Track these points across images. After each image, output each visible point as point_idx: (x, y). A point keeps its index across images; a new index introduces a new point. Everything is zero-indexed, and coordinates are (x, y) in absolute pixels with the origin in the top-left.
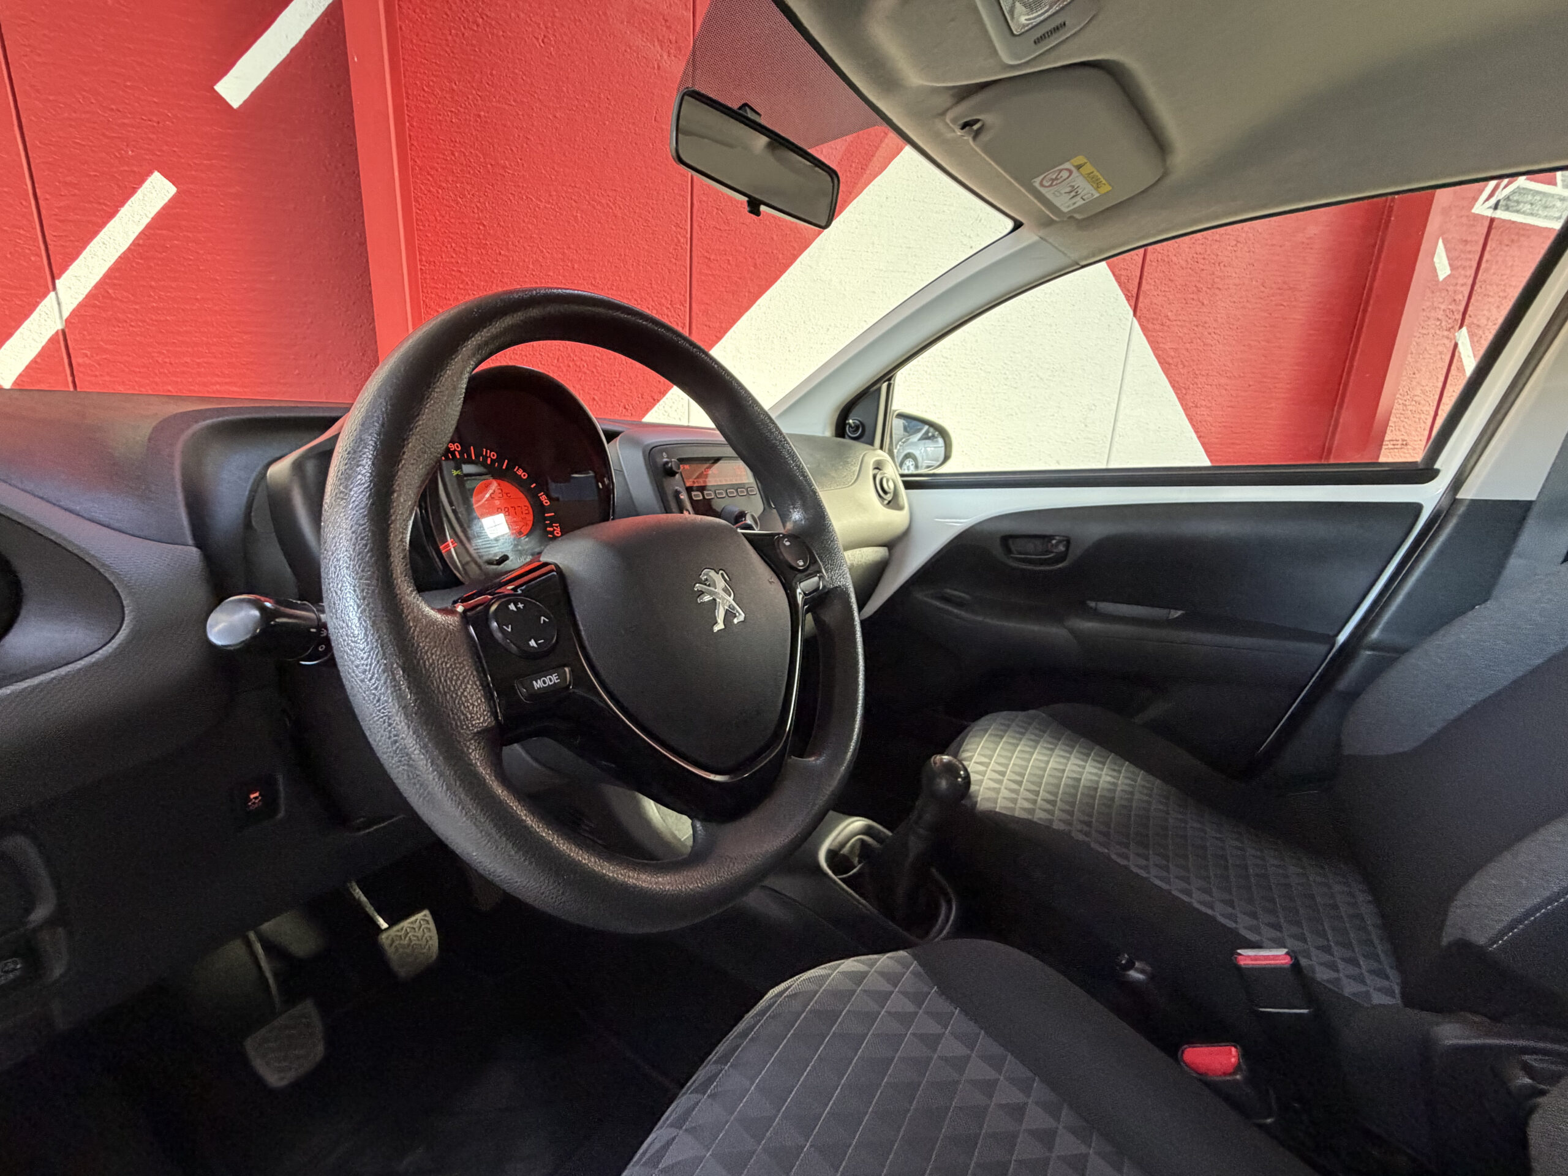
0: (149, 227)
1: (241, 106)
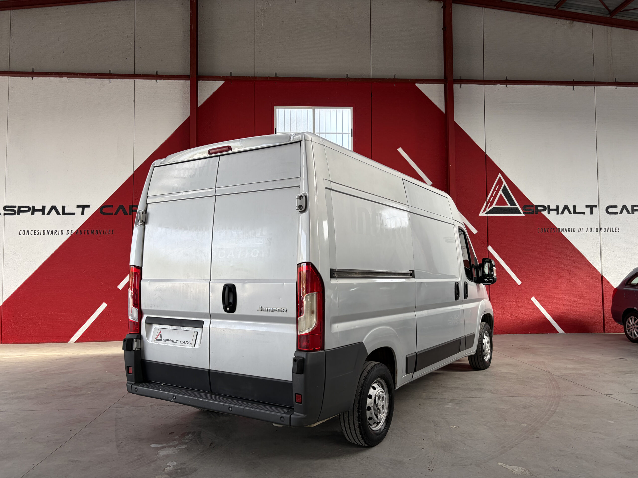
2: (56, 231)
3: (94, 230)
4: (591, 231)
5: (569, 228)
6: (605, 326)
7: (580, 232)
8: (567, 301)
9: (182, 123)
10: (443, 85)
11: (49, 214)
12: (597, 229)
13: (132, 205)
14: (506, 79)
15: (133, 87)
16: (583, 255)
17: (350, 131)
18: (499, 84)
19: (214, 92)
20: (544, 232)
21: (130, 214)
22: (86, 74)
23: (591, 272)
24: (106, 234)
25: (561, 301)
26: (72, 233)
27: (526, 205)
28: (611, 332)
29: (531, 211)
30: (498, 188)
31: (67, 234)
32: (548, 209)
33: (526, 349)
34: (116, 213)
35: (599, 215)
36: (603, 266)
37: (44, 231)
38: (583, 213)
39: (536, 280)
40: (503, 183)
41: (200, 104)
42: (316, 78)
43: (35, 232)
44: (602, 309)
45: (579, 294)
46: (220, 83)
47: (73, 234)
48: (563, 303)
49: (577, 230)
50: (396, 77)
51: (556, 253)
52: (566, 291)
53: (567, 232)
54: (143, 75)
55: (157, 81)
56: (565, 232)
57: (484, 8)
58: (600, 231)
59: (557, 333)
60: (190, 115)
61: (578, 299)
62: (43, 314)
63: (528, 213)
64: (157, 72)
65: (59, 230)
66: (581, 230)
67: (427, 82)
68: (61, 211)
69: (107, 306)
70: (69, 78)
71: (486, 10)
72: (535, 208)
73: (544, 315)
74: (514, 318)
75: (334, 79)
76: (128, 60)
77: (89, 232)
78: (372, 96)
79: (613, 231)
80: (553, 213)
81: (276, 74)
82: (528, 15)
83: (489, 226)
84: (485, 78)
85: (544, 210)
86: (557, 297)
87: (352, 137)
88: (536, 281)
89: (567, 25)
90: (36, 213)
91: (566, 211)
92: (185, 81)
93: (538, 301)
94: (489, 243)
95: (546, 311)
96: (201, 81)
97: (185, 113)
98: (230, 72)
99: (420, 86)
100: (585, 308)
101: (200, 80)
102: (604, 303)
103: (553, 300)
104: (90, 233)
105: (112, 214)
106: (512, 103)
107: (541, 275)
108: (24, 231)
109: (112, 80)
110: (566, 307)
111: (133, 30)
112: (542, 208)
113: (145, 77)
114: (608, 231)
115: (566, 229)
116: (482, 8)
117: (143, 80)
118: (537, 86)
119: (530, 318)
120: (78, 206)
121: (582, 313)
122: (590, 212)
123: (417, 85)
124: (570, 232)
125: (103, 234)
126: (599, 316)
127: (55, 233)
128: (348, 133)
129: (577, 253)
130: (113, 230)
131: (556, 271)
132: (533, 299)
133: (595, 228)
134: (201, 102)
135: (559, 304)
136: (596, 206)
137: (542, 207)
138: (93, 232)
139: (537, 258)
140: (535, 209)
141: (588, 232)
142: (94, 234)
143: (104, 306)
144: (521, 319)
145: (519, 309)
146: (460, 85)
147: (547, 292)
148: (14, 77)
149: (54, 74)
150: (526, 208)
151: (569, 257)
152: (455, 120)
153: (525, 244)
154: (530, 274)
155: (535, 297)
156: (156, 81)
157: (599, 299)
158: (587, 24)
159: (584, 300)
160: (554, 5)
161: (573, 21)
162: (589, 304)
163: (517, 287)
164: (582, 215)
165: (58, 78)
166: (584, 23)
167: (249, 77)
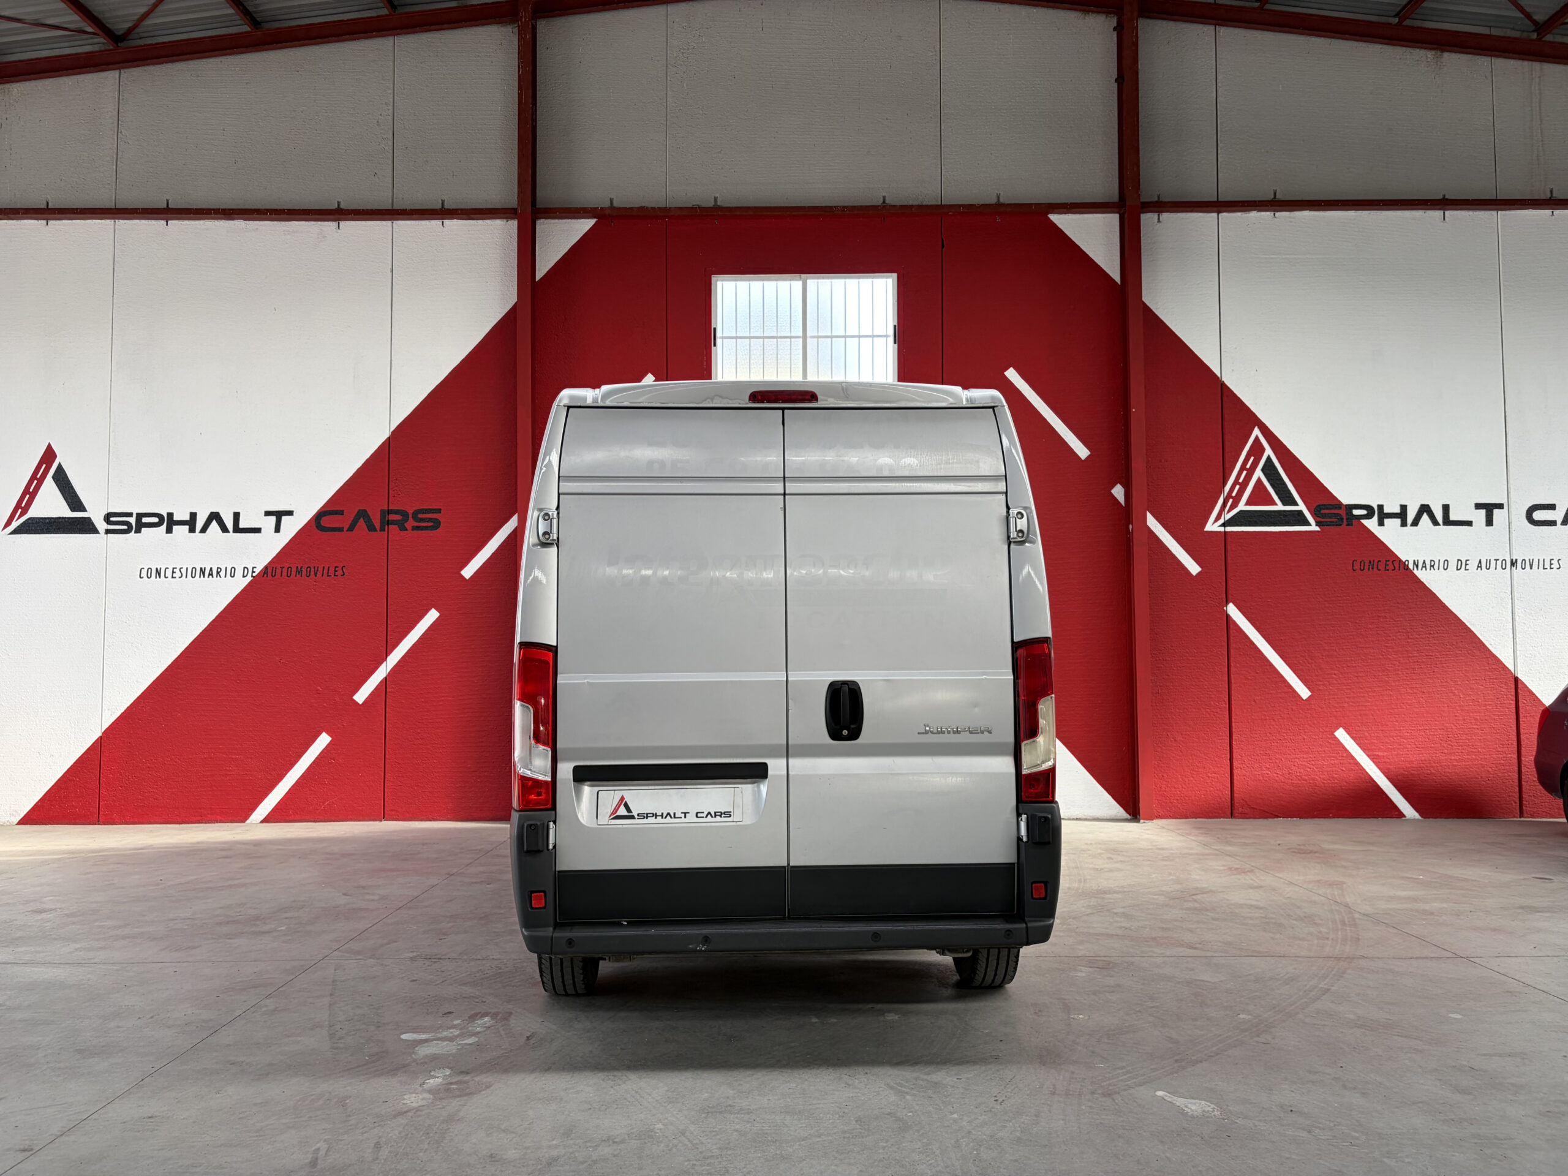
0: (427, 631)
1: (470, 578)
2: (219, 570)
3: (302, 567)
4: (1488, 567)
5: (1431, 561)
6: (1524, 802)
7: (1460, 569)
8: (1427, 740)
9: (499, 320)
10: (1117, 216)
11: (204, 530)
12: (1504, 562)
14: (1272, 197)
15: (391, 237)
16: (1469, 626)
17: (891, 332)
18: (1255, 210)
19: (572, 244)
20: (1369, 569)
22: (286, 211)
23: (1487, 668)
24: (328, 576)
25: (1413, 741)
26: (254, 574)
27: (1322, 505)
28: (1538, 817)
29: (1336, 520)
30: (1252, 463)
31: (244, 576)
32: (1379, 513)
33: (1311, 852)
34: (351, 528)
35: (1509, 528)
36: (1518, 655)
37: (194, 570)
38: (1469, 523)
39: (1348, 687)
40: (1263, 450)
41: (539, 274)
42: (809, 207)
43: (175, 573)
44: (1516, 761)
45: (1458, 722)
46: (586, 224)
47: (257, 575)
48: (1416, 743)
49: (1453, 565)
50: (1002, 200)
51: (1400, 621)
52: (1425, 715)
53: (1426, 569)
54: (411, 210)
55: (443, 222)
56: (1422, 569)
57: (1217, 26)
58: (1511, 568)
59: (1401, 818)
60: (515, 300)
61: (1456, 736)
62: (191, 757)
63: (1329, 523)
64: (443, 202)
65: (226, 568)
66: (1461, 565)
67: (1074, 210)
68: (230, 525)
69: (331, 741)
70: (247, 222)
71: (1223, 31)
72: (1346, 510)
73: (1367, 773)
74: (1292, 780)
75: (854, 208)
76: (378, 178)
77: (291, 571)
78: (943, 246)
79: (1545, 567)
80: (1393, 524)
81: (716, 199)
82: (1329, 40)
83: (1229, 555)
84: (1219, 197)
85: (1369, 516)
86: (1402, 728)
87: (896, 346)
88: (1348, 691)
89: (1428, 62)
90: (175, 528)
91: (1425, 517)
92: (505, 220)
93: (1353, 738)
94: (1230, 597)
95: (1374, 762)
96: (542, 221)
97: (507, 295)
98: (610, 199)
99: (1061, 220)
100: (1473, 756)
101: (540, 218)
102: (1521, 745)
103: (1393, 737)
104: (293, 573)
105: (341, 529)
106: (1288, 256)
107: (1361, 675)
108: (150, 570)
109: (342, 223)
110: (1425, 755)
111: (391, 108)
112: (1364, 512)
113: (415, 214)
114: (1531, 568)
115: (1424, 562)
116: (1212, 27)
117: (413, 222)
118: (1351, 214)
119: (1331, 779)
121: (1466, 770)
122: (1487, 521)
123: (1054, 217)
124: (1434, 569)
125: (322, 575)
126: (1509, 776)
127: (218, 573)
128: (887, 336)
129: (1453, 622)
130: (344, 566)
131: (1399, 666)
132: (1341, 734)
133: (1498, 560)
134: (542, 269)
135: (1407, 746)
136: (1500, 506)
137: (1364, 509)
138: (299, 572)
139: (1350, 633)
140: (1347, 514)
141: (1481, 569)
142: (301, 576)
143: (324, 740)
144: (1310, 783)
145: (1304, 758)
146: (1159, 215)
147: (1376, 718)
148: (126, 221)
149: (215, 213)
150: (1322, 511)
151: (1432, 632)
152: (1146, 299)
153: (1321, 599)
154: (1333, 672)
155: (1345, 729)
156: (441, 223)
157: (1507, 735)
158: (1478, 57)
159: (1470, 738)
160: (1394, 13)
161: (1443, 51)
162: (1484, 748)
163: (1299, 703)
164: (1466, 527)
165: (223, 220)
166: (1470, 56)
167: (653, 208)
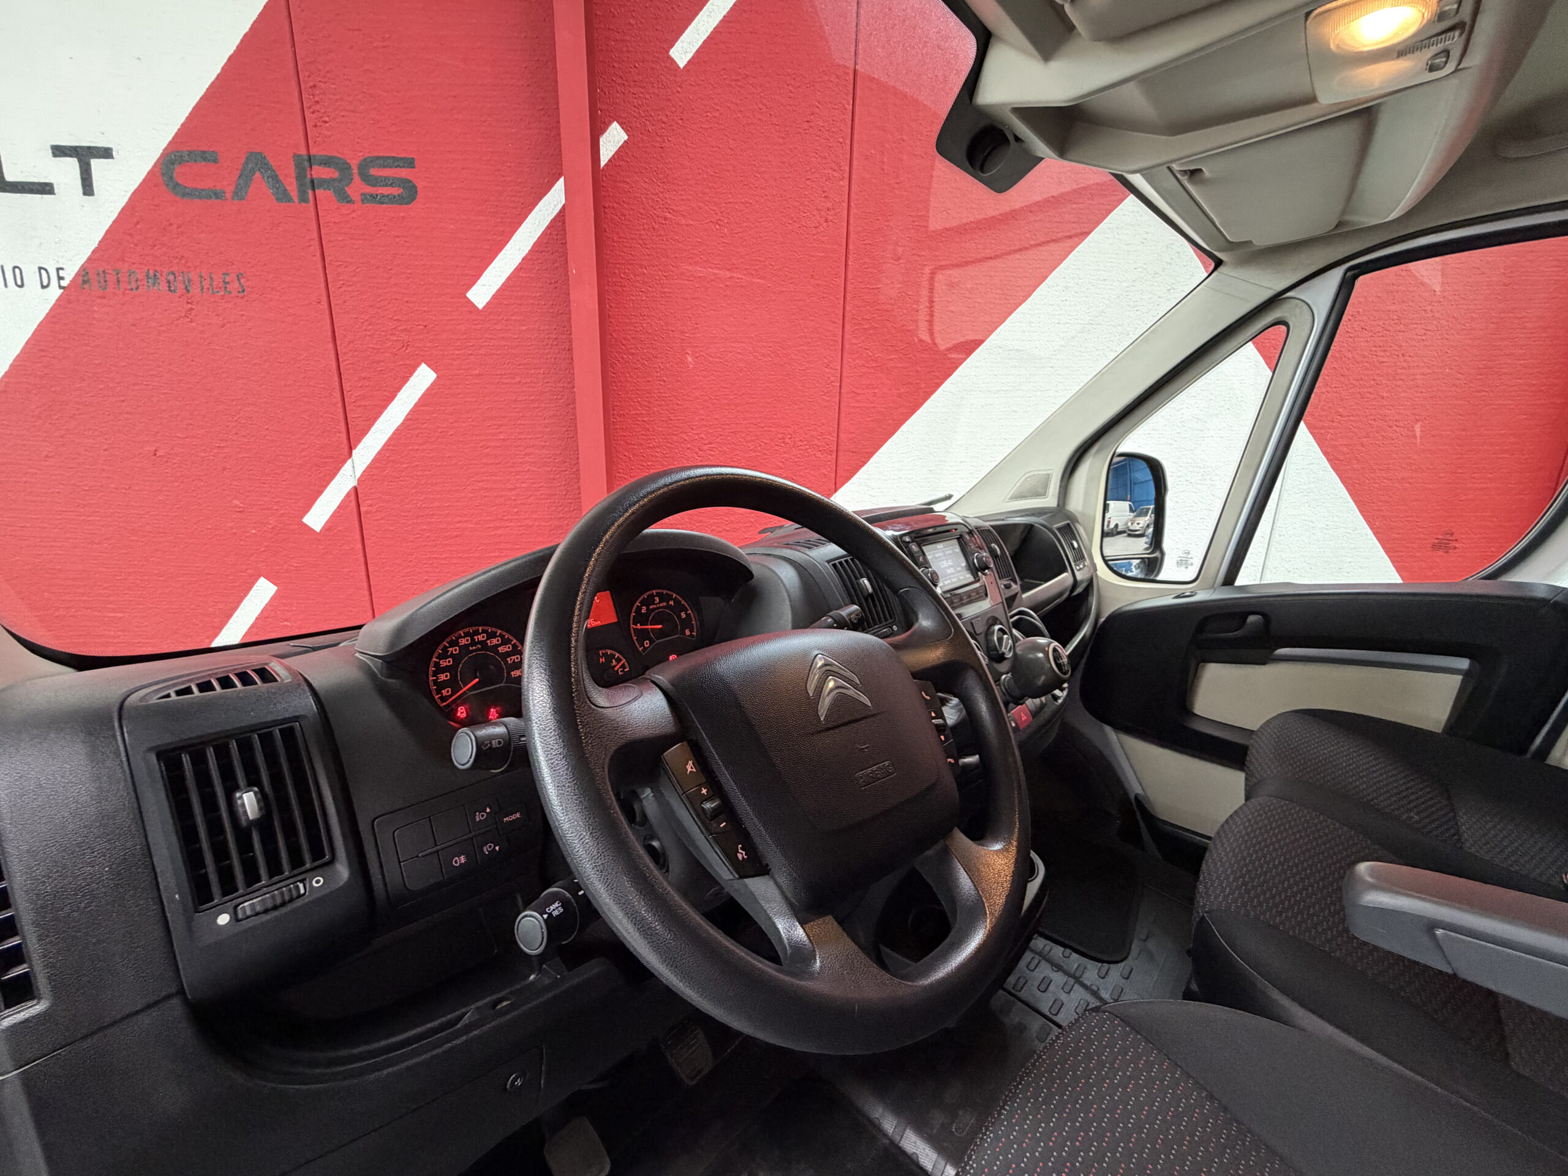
0: (416, 405)
1: (484, 307)
13: (303, 152)
21: (303, 199)
26: (64, 283)
31: (43, 287)
34: (239, 193)
47: (69, 285)
65: (2, 269)
69: (277, 591)
77: (136, 278)
104: (142, 283)
105: (218, 195)
120: (59, 151)
130: (241, 274)
143: (265, 590)
